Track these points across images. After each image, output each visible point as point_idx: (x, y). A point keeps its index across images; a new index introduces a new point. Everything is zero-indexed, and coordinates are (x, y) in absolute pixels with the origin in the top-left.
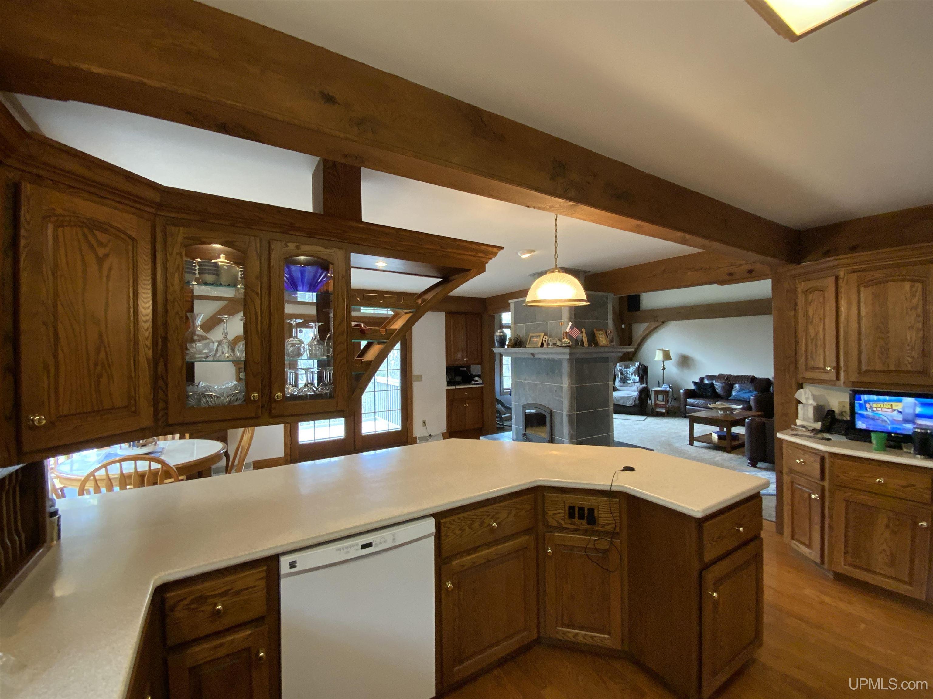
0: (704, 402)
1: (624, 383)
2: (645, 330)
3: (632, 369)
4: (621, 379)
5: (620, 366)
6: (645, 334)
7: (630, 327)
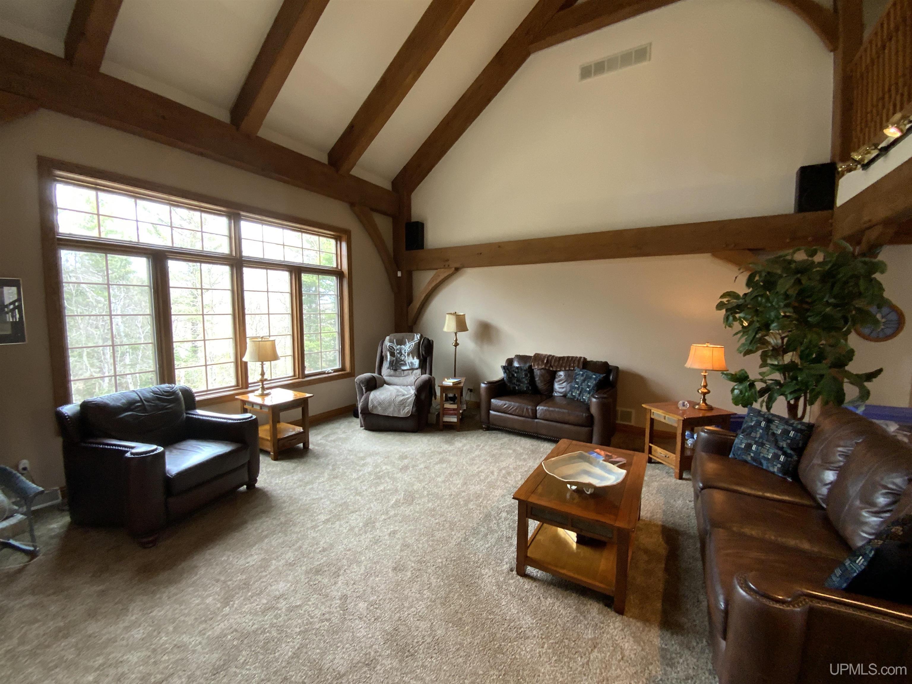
0: (517, 404)
1: (395, 370)
2: (430, 283)
3: (408, 346)
4: (391, 363)
5: (391, 341)
6: (430, 288)
7: (409, 276)
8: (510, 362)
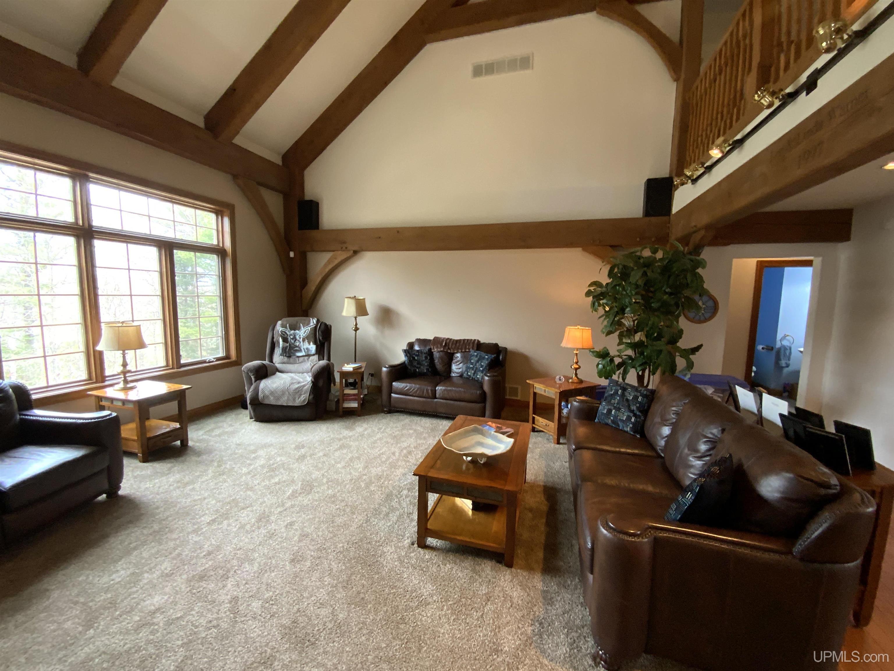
0: (418, 386)
1: (289, 357)
2: (326, 265)
3: (303, 332)
4: (284, 349)
5: (283, 326)
6: (327, 270)
7: (303, 257)
8: (411, 345)
